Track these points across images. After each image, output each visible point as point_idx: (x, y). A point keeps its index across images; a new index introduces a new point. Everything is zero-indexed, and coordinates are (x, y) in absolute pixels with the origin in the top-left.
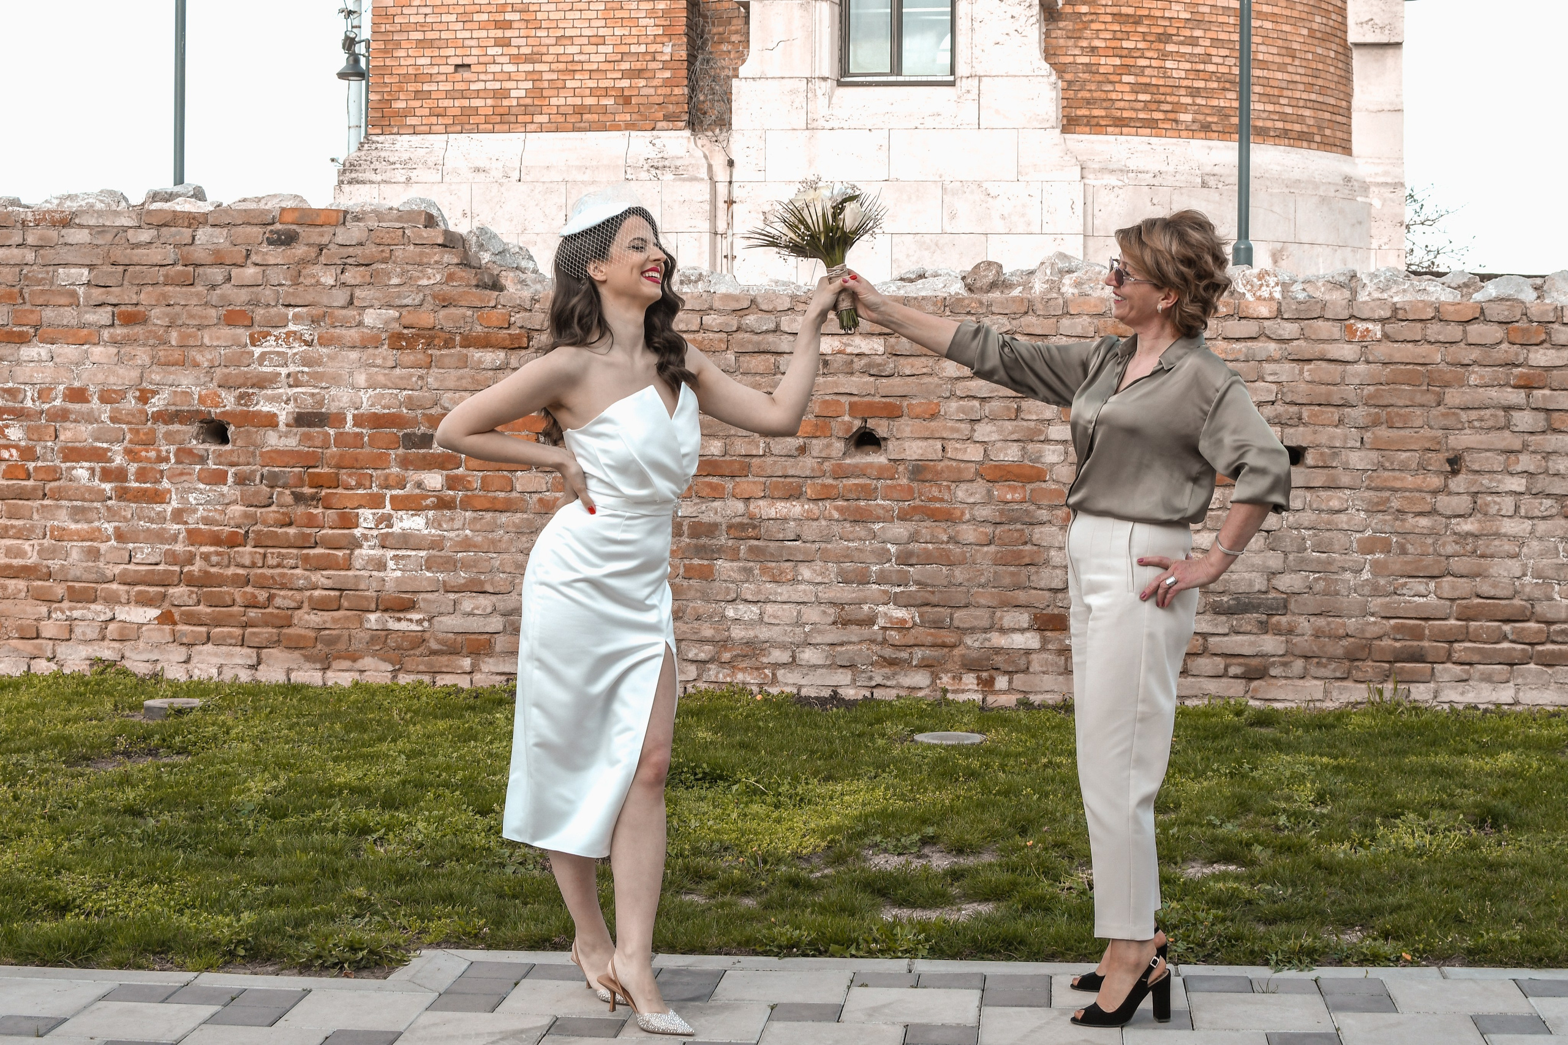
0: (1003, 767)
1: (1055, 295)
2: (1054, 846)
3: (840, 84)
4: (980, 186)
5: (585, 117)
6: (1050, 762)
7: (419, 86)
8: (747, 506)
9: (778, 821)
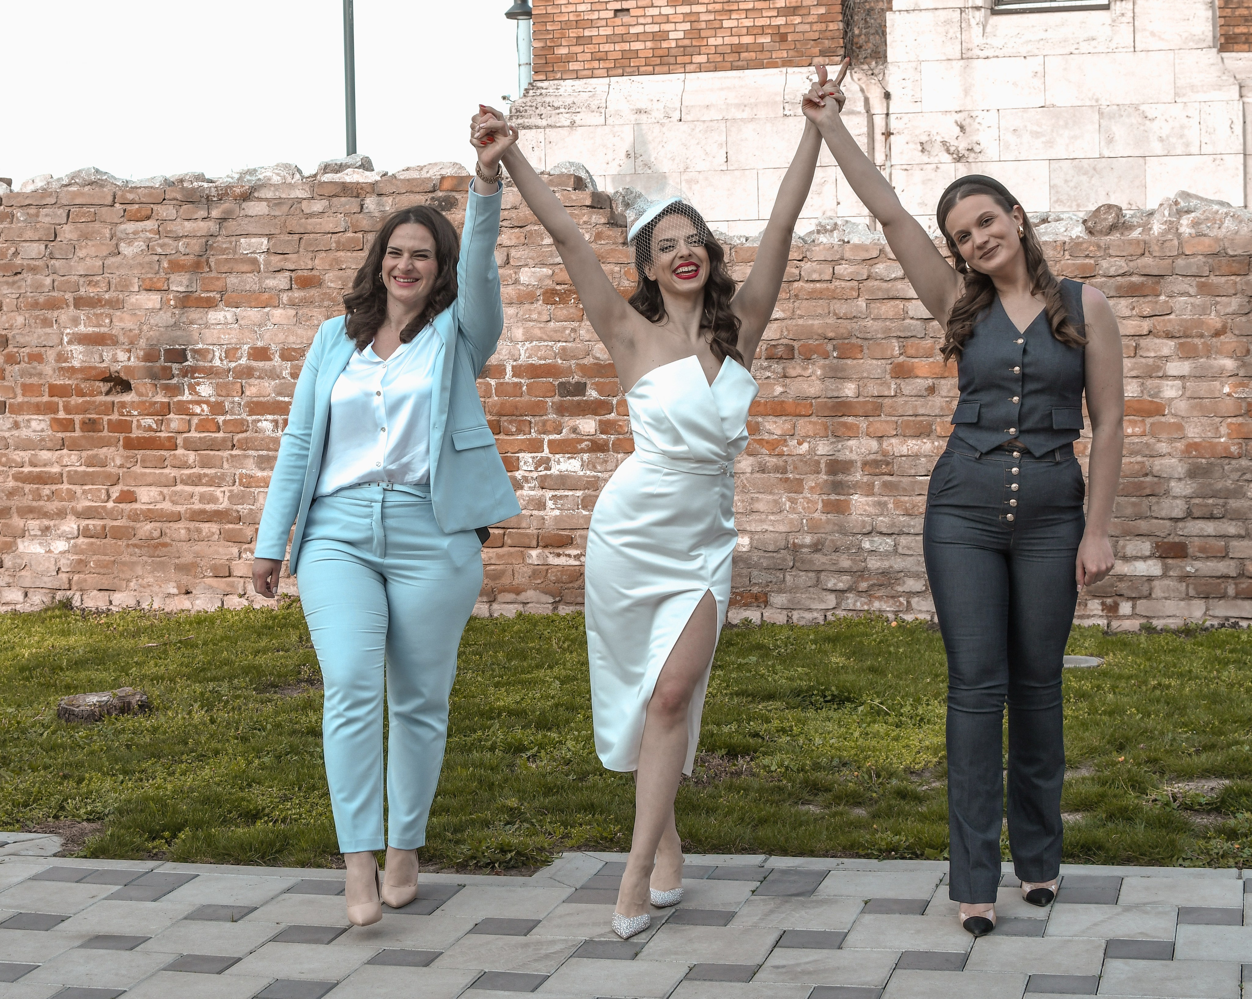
0: (1113, 689)
1: (1170, 237)
2: (1146, 762)
3: (994, 12)
4: (1137, 109)
5: (743, 55)
6: (1160, 684)
7: (580, 32)
8: (881, 444)
9: (896, 739)
